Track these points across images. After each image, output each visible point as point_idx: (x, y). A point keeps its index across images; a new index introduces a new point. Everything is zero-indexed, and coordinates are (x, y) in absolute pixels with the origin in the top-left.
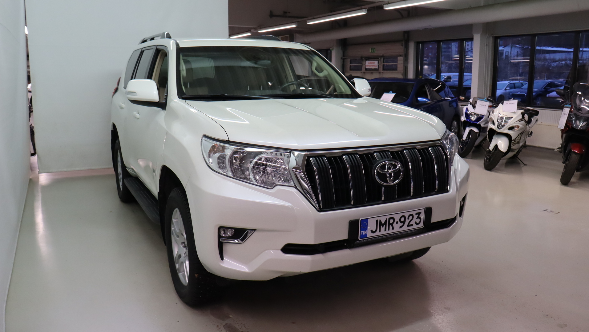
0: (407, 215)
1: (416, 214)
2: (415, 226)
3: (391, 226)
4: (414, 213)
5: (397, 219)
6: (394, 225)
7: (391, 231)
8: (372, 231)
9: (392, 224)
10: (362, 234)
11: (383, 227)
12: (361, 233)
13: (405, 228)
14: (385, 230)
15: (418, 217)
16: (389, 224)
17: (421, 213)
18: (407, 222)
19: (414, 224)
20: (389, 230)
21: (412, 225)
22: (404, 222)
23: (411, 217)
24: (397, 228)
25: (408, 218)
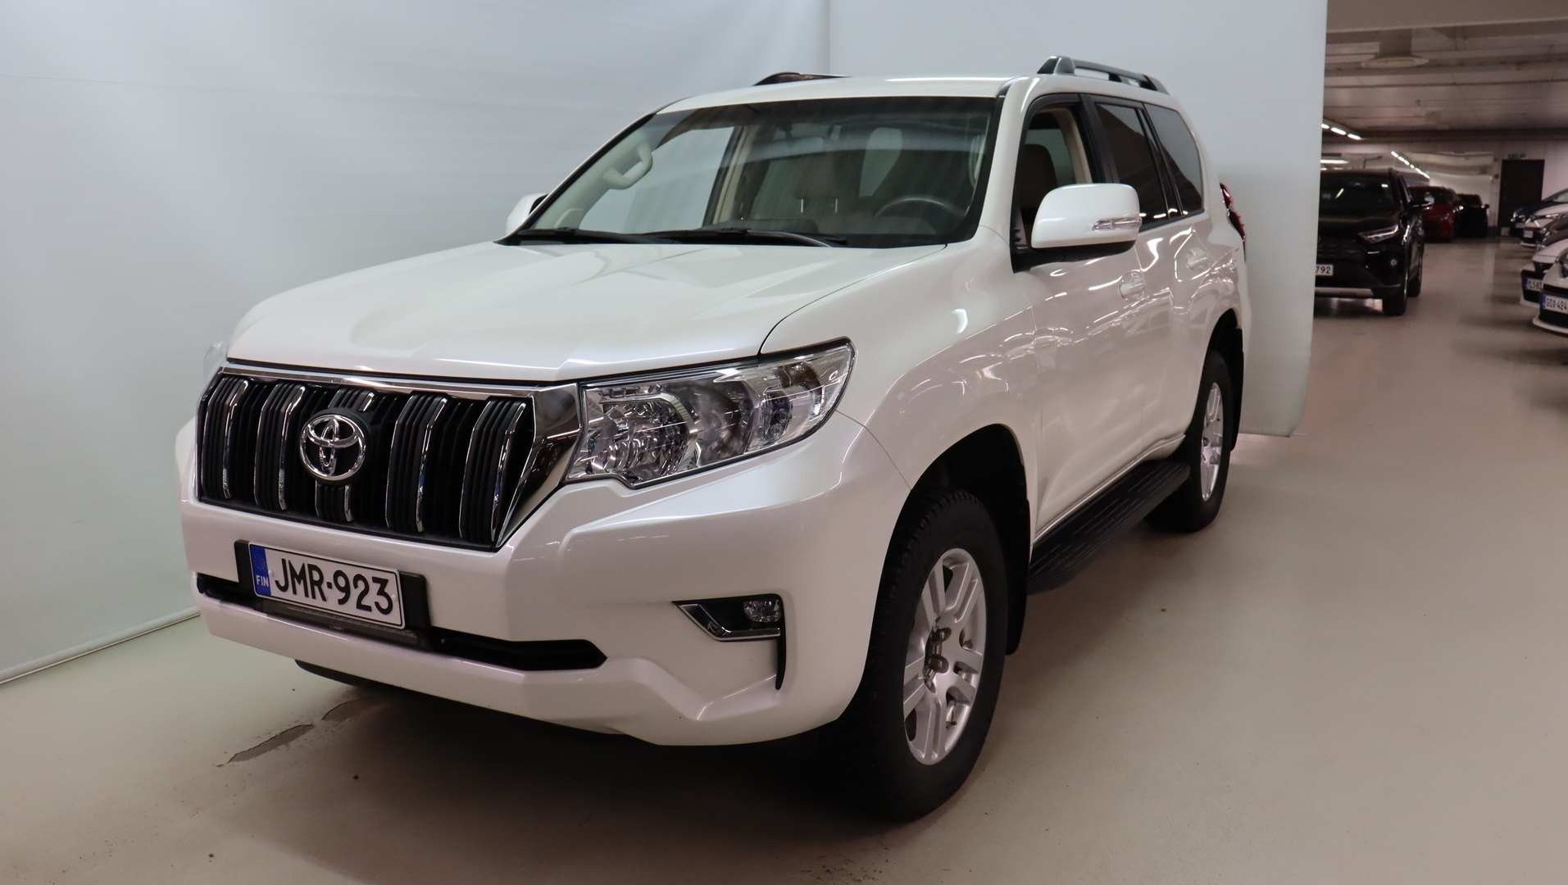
0: (351, 573)
1: (375, 580)
2: (375, 615)
3: (316, 588)
4: (368, 575)
5: (329, 577)
6: (324, 586)
7: (318, 602)
8: (277, 582)
9: (319, 583)
10: (260, 582)
11: (299, 583)
12: (258, 580)
13: (350, 608)
14: (307, 595)
15: (381, 592)
16: (313, 583)
17: (386, 581)
18: (355, 593)
19: (374, 608)
20: (314, 597)
21: (368, 609)
22: (346, 590)
23: (361, 584)
24: (331, 601)
25: (356, 586)
